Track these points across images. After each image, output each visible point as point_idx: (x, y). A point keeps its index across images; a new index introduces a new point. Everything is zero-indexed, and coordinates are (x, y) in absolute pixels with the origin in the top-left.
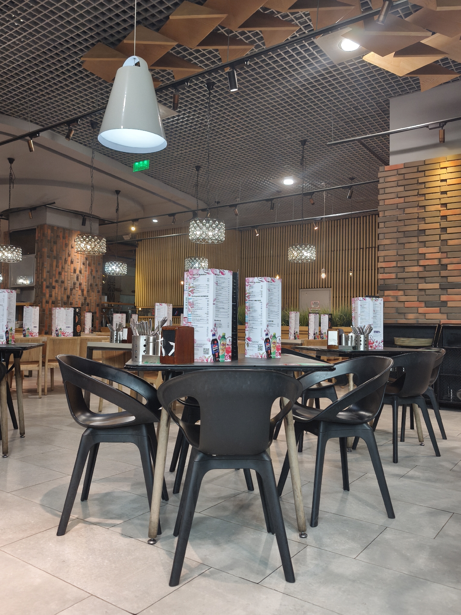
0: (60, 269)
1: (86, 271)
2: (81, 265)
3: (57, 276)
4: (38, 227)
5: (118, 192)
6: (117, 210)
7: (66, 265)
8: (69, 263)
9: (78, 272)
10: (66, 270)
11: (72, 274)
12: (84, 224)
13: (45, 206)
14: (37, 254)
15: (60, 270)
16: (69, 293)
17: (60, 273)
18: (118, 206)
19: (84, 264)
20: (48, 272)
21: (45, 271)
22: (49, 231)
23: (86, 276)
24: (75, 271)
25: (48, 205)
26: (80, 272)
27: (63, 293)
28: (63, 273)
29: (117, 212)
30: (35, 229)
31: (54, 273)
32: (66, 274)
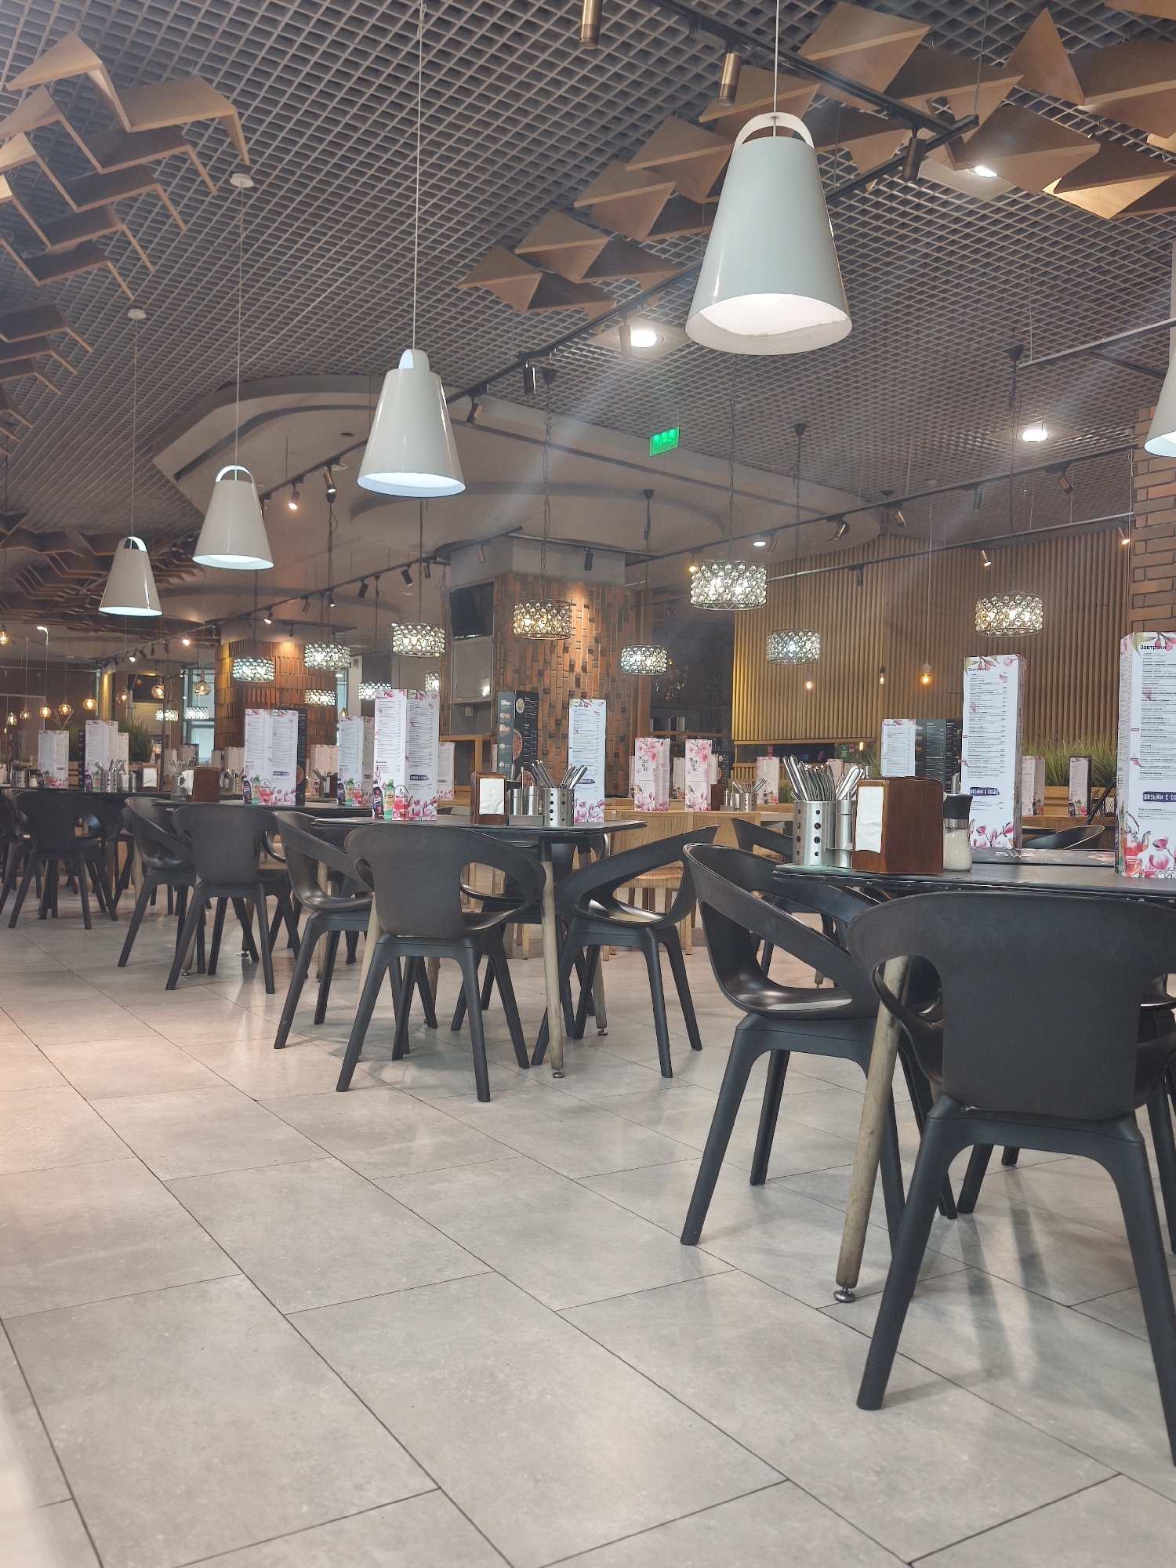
0: (540, 665)
1: (596, 666)
2: (585, 653)
3: (535, 680)
4: (497, 578)
5: (648, 494)
6: (647, 532)
7: (554, 656)
8: (560, 651)
9: (578, 669)
10: (554, 666)
11: (566, 674)
12: (588, 566)
13: (506, 534)
14: (496, 636)
15: (541, 667)
16: (559, 715)
17: (541, 674)
18: (649, 524)
19: (590, 651)
20: (516, 671)
21: (510, 669)
22: (518, 587)
23: (596, 676)
24: (572, 667)
25: (512, 532)
26: (584, 669)
27: (546, 714)
28: (547, 673)
29: (646, 537)
30: (492, 584)
31: (529, 672)
32: (554, 673)
